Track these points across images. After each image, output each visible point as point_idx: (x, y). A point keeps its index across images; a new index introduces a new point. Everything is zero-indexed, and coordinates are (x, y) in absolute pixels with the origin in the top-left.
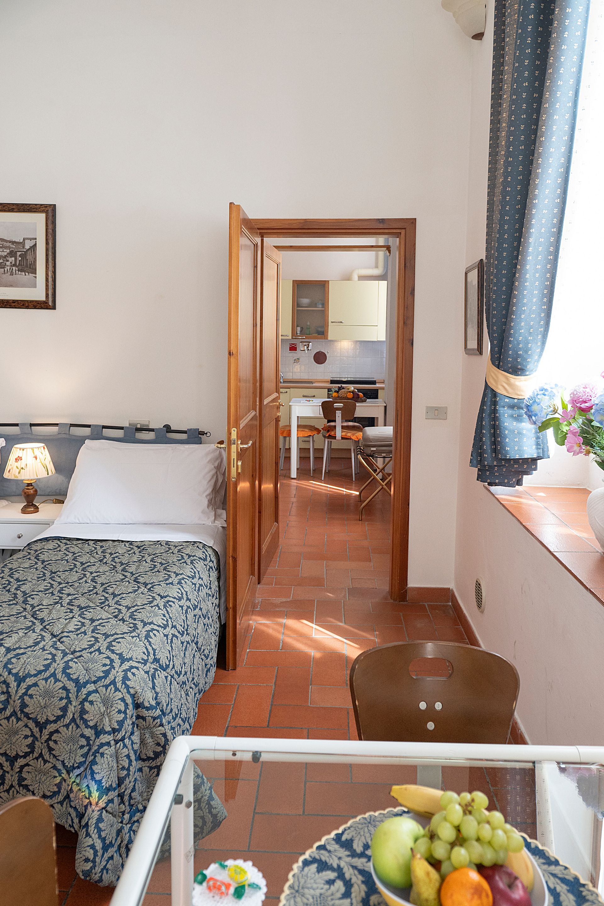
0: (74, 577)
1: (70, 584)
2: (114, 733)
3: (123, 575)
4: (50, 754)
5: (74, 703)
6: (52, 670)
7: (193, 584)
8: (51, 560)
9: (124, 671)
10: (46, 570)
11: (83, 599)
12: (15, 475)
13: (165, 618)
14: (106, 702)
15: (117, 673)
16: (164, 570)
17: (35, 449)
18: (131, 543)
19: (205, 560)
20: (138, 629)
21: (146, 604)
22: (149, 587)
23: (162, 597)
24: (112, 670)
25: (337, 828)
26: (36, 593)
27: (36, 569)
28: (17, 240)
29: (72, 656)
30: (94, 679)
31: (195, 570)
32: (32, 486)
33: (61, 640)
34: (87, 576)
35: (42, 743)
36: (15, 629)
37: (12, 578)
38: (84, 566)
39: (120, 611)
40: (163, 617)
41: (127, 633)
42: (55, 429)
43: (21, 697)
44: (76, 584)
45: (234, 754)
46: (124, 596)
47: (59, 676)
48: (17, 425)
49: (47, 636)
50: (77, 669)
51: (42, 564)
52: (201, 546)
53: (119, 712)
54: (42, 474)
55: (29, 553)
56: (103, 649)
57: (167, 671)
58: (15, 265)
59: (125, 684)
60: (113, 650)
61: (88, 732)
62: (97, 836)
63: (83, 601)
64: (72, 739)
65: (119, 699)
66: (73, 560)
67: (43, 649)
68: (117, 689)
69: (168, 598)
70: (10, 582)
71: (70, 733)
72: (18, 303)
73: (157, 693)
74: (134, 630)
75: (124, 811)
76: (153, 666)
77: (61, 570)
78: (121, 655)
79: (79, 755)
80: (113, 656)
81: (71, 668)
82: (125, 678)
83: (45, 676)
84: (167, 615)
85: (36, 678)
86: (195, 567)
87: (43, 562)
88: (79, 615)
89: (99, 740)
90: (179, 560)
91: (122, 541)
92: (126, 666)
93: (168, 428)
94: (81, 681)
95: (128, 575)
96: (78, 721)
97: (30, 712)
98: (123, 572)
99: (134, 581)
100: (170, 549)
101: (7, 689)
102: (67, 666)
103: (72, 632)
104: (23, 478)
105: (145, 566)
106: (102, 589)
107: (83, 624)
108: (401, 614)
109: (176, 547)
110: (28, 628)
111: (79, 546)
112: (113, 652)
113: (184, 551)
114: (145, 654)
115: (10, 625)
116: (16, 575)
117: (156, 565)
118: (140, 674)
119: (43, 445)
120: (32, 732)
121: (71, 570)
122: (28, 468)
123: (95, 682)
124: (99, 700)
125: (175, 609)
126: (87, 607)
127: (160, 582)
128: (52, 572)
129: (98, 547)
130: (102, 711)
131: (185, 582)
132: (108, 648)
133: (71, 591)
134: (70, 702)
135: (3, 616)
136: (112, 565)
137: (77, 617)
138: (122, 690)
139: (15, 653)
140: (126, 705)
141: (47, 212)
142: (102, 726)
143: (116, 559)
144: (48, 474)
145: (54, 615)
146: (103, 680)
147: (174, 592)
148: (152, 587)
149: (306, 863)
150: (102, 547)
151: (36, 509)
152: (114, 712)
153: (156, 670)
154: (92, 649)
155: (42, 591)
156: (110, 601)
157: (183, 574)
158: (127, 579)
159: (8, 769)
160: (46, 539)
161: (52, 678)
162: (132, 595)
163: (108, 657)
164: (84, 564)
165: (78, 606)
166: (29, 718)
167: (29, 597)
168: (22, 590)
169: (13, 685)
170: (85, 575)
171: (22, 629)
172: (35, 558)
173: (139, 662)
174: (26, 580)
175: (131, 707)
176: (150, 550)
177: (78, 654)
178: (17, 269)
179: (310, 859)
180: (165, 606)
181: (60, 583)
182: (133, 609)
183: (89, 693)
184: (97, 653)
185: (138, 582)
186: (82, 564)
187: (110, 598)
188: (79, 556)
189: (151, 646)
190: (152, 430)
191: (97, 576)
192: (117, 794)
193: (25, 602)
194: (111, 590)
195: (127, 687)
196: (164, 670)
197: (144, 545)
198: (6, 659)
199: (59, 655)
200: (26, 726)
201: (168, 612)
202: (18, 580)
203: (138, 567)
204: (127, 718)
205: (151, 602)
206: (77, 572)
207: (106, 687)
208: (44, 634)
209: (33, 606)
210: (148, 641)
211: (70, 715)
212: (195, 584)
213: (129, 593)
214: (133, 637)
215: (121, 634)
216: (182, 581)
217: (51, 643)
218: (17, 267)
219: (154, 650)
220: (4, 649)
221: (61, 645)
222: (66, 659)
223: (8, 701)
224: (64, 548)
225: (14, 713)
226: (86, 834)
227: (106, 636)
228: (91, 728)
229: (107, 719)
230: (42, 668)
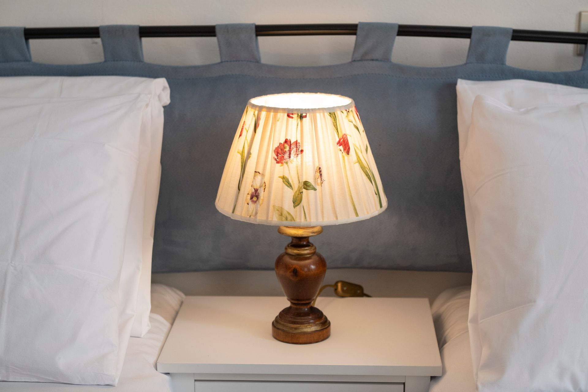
32: (308, 245)
122: (326, 183)
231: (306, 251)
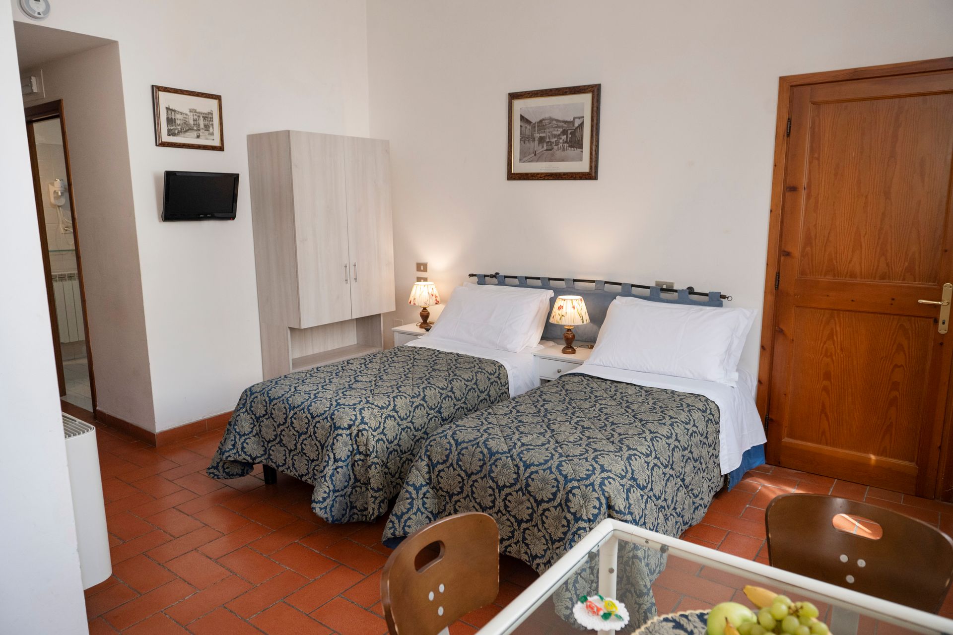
0: (586, 405)
1: (582, 410)
2: (589, 522)
3: (626, 411)
4: (543, 526)
5: (562, 492)
6: (549, 464)
7: (685, 428)
8: (573, 390)
9: (602, 478)
10: (567, 397)
11: (588, 422)
12: (557, 321)
13: (649, 449)
14: (585, 497)
15: (597, 478)
16: (661, 412)
17: (573, 301)
18: (641, 387)
19: (703, 411)
20: (622, 451)
21: (636, 435)
22: (643, 423)
23: (651, 432)
24: (593, 475)
25: (704, 609)
26: (554, 411)
27: (560, 395)
28: (569, 120)
29: (565, 458)
30: (578, 478)
31: (691, 418)
32: (571, 331)
33: (561, 446)
34: (597, 406)
35: (538, 516)
36: (532, 432)
37: (541, 398)
38: (597, 399)
39: (612, 436)
40: (647, 448)
41: (612, 452)
42: (593, 284)
43: (527, 479)
44: (586, 411)
45: (647, 542)
46: (620, 425)
47: (554, 470)
48: (563, 280)
49: (553, 441)
50: (567, 468)
51: (566, 392)
52: (703, 399)
53: (595, 507)
54: (579, 322)
55: (559, 383)
56: (590, 459)
57: (645, 491)
58: (566, 142)
59: (602, 488)
60: (597, 461)
61: (570, 516)
62: (574, 592)
63: (587, 424)
64: (558, 518)
65: (596, 498)
66: (590, 393)
67: (547, 449)
68: (594, 490)
69: (657, 434)
70: (538, 401)
71: (557, 513)
72: (568, 175)
73: (630, 505)
74: (619, 452)
75: (593, 580)
76: (629, 482)
77: (578, 399)
78: (602, 467)
79: (561, 531)
80: (596, 466)
81: (563, 466)
82: (602, 484)
83: (544, 467)
84: (652, 447)
85: (537, 468)
86: (691, 415)
87: (567, 390)
88: (580, 432)
89: (577, 524)
90: (677, 407)
91: (635, 385)
92: (605, 475)
93: (691, 291)
94: (569, 478)
95: (630, 411)
96: (564, 506)
97: (531, 491)
98: (626, 408)
99: (633, 416)
100: (673, 397)
101: (518, 471)
102: (560, 465)
103: (571, 442)
104: (563, 324)
105: (647, 407)
106: (604, 417)
107: (581, 439)
108: (940, 513)
109: (679, 396)
110: (540, 433)
111: (598, 383)
112: (597, 462)
113: (685, 400)
114: (624, 471)
115: (529, 429)
116: (544, 397)
117: (656, 408)
118: (616, 484)
119: (580, 297)
120: (532, 506)
121: (586, 400)
122: (567, 316)
123: (578, 481)
124: (580, 494)
125: (661, 444)
126: (589, 428)
127: (654, 420)
128: (571, 399)
129: (613, 387)
130: (581, 503)
131: (678, 426)
132: (594, 459)
133: (581, 414)
134: (559, 490)
135: (527, 422)
136: (619, 401)
137: (578, 433)
138: (598, 491)
139: (527, 447)
140: (601, 504)
141: (593, 92)
142: (580, 515)
143: (624, 397)
144: (583, 322)
145: (563, 428)
146: (585, 481)
147: (664, 430)
148: (646, 423)
149: (666, 620)
150: (616, 387)
151: (574, 352)
152: (591, 506)
153: (632, 486)
154: (582, 457)
155: (559, 411)
156: (608, 427)
157: (677, 418)
158: (627, 414)
159: (517, 528)
160: (574, 375)
161: (548, 470)
162: (627, 426)
163: (592, 465)
164: (597, 397)
165: (582, 426)
166: (531, 495)
167: (549, 413)
168: (545, 407)
169: (522, 468)
170: (595, 405)
171: (537, 433)
172: (562, 387)
173: (616, 475)
174: (550, 401)
175: (604, 506)
176: (655, 396)
177: (570, 458)
178: (568, 145)
179: (671, 619)
180: (652, 440)
181: (574, 408)
182: (623, 436)
183: (573, 488)
184: (585, 460)
185: (636, 418)
186: (596, 397)
187: (609, 425)
188: (595, 391)
189: (630, 466)
190: (676, 291)
191: (604, 408)
192: (589, 566)
193: (545, 416)
194: (611, 420)
195: (603, 491)
196: (641, 489)
197: (652, 390)
198: (520, 450)
199: (557, 455)
200: (529, 500)
201: (653, 445)
202: (544, 400)
203: (640, 407)
204: (600, 513)
205: (640, 434)
206: (590, 402)
207: (587, 486)
208: (550, 439)
209: (549, 420)
210: (629, 462)
211: (558, 500)
212: (688, 430)
213: (625, 424)
214: (616, 456)
215: (607, 452)
216: (675, 424)
217: (553, 447)
218: (568, 143)
219: (633, 471)
220: (520, 444)
221: (561, 450)
222: (561, 459)
223: (518, 480)
224: (586, 383)
225: (520, 489)
226: (566, 589)
227: (595, 450)
228: (572, 513)
229: (585, 511)
230: (543, 462)
231: (570, 332)
